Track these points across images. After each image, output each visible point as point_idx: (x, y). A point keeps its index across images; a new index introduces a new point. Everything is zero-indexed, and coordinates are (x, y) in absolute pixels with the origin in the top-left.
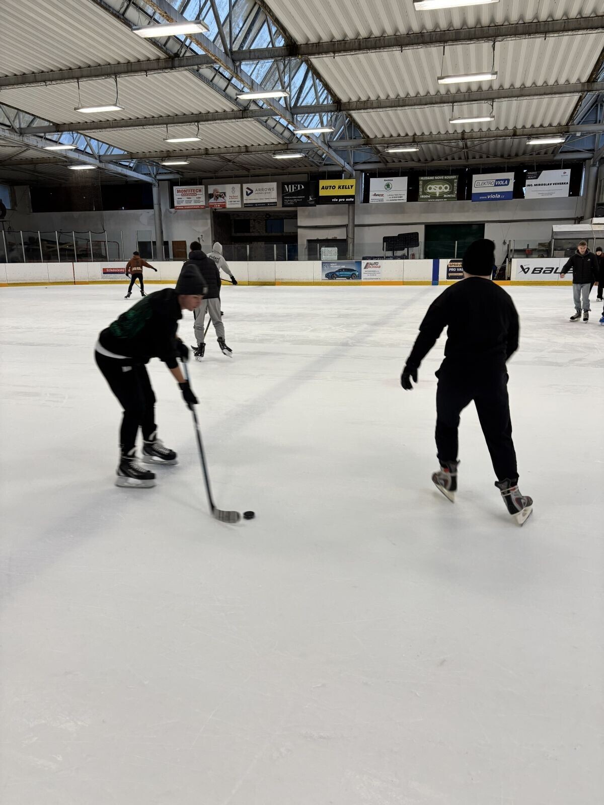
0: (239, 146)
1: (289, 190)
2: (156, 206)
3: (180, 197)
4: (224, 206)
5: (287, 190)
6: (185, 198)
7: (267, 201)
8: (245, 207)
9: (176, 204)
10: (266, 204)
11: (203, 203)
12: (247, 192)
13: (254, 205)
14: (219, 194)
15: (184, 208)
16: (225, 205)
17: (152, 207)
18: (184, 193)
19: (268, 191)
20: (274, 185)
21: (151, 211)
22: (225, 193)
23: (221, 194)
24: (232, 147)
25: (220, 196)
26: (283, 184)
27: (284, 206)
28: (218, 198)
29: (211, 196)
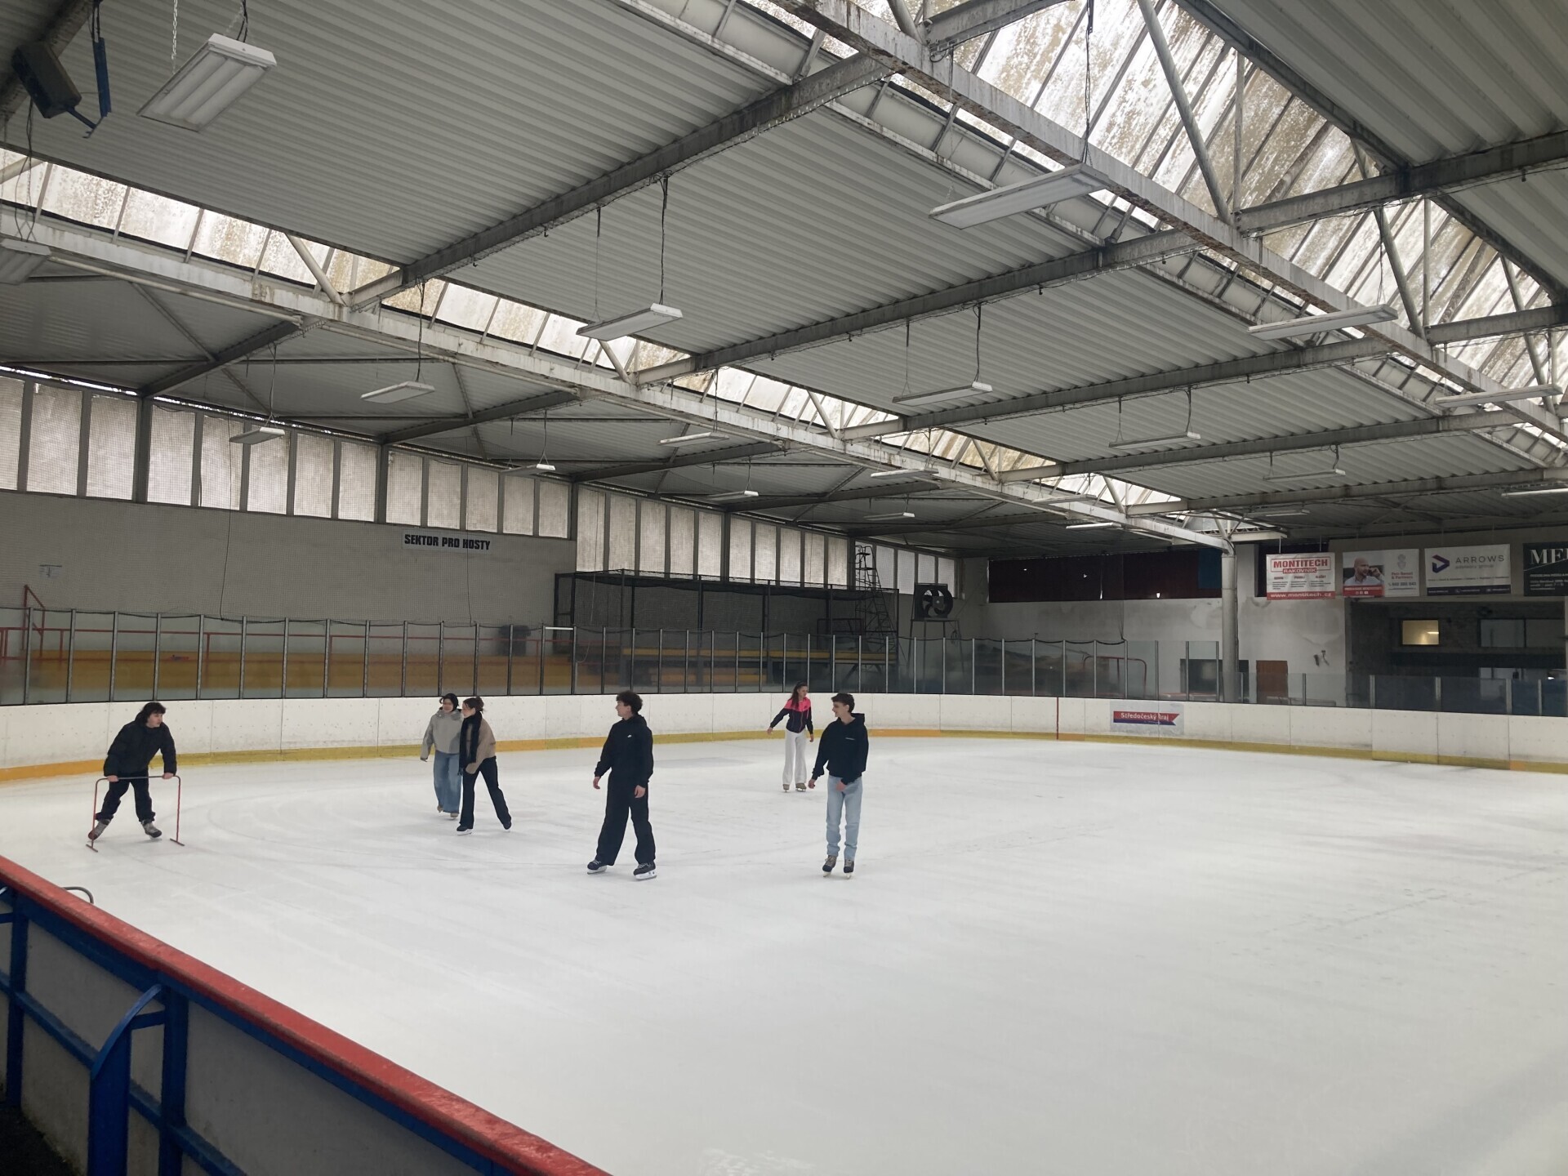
0: (1421, 479)
1: (1541, 560)
2: (1226, 593)
3: (1281, 575)
4: (1378, 593)
5: (1538, 560)
6: (1290, 577)
7: (1485, 583)
8: (1429, 595)
9: (1270, 589)
10: (1482, 590)
11: (1331, 588)
12: (1434, 566)
13: (1452, 591)
14: (1368, 568)
15: (1288, 596)
16: (1380, 591)
17: (1218, 594)
18: (1289, 568)
19: (1487, 562)
20: (1504, 550)
21: (1215, 602)
22: (1381, 568)
23: (1373, 569)
24: (1405, 480)
25: (1370, 573)
26: (1527, 548)
27: (1528, 592)
28: (1365, 577)
29: (1348, 573)
